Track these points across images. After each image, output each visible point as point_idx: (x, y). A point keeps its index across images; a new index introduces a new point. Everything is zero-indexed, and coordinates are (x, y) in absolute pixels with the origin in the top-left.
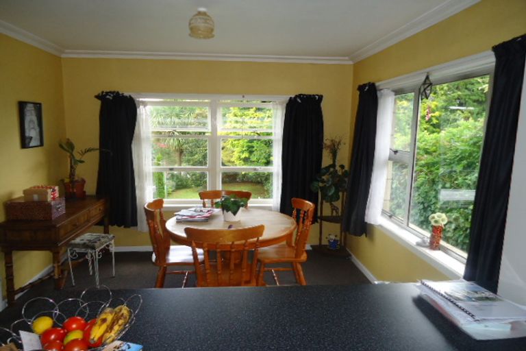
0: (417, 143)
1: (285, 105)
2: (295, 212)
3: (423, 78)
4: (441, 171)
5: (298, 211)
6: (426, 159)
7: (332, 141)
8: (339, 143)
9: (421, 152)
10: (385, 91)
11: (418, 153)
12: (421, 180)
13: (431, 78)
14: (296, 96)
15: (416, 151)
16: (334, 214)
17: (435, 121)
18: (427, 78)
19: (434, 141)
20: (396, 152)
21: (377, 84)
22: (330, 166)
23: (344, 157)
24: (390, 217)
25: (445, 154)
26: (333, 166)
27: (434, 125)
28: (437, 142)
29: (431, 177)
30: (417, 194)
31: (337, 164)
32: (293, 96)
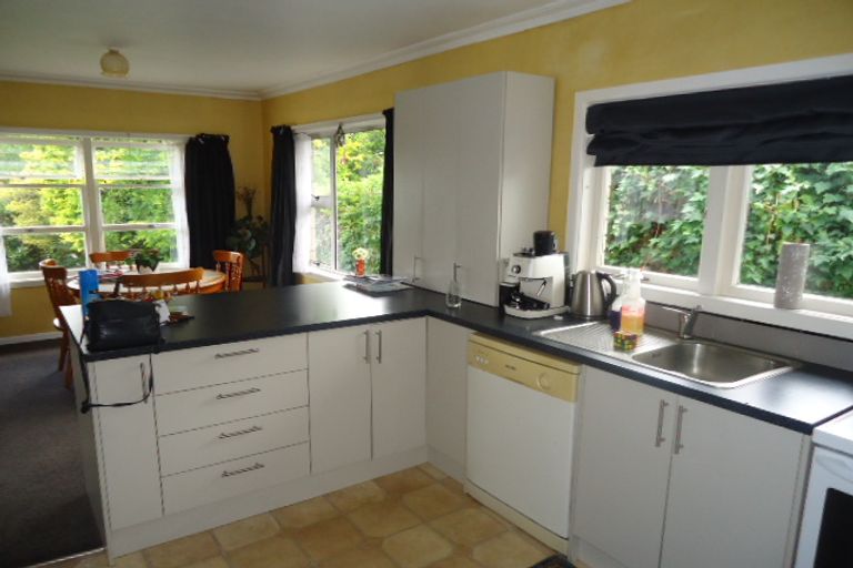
0: (338, 194)
1: (184, 146)
2: (218, 266)
3: (336, 128)
4: (366, 222)
5: (223, 265)
6: (349, 210)
7: (245, 188)
8: (254, 192)
9: (344, 203)
10: (301, 136)
11: (340, 204)
12: (345, 237)
13: (343, 128)
14: (198, 136)
15: (338, 202)
16: (256, 273)
17: (358, 166)
18: (340, 128)
19: (355, 190)
20: (318, 198)
21: (293, 128)
22: (246, 218)
23: (262, 206)
24: (318, 264)
25: (367, 203)
26: (249, 217)
27: (357, 172)
28: (359, 190)
29: (356, 230)
30: (343, 252)
31: (254, 215)
32: (194, 136)
